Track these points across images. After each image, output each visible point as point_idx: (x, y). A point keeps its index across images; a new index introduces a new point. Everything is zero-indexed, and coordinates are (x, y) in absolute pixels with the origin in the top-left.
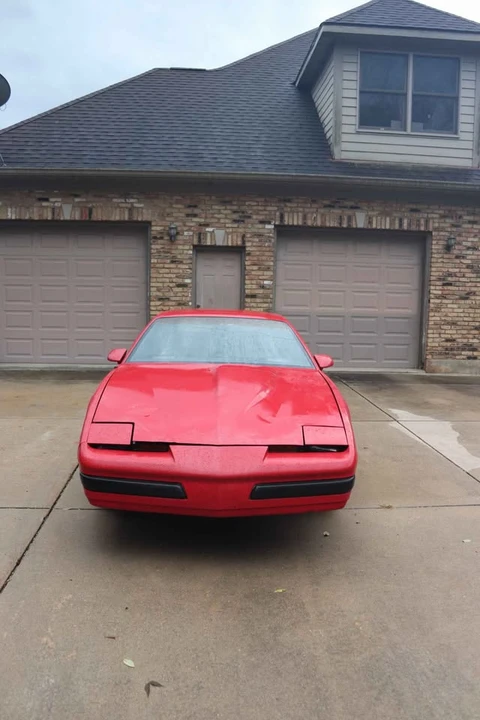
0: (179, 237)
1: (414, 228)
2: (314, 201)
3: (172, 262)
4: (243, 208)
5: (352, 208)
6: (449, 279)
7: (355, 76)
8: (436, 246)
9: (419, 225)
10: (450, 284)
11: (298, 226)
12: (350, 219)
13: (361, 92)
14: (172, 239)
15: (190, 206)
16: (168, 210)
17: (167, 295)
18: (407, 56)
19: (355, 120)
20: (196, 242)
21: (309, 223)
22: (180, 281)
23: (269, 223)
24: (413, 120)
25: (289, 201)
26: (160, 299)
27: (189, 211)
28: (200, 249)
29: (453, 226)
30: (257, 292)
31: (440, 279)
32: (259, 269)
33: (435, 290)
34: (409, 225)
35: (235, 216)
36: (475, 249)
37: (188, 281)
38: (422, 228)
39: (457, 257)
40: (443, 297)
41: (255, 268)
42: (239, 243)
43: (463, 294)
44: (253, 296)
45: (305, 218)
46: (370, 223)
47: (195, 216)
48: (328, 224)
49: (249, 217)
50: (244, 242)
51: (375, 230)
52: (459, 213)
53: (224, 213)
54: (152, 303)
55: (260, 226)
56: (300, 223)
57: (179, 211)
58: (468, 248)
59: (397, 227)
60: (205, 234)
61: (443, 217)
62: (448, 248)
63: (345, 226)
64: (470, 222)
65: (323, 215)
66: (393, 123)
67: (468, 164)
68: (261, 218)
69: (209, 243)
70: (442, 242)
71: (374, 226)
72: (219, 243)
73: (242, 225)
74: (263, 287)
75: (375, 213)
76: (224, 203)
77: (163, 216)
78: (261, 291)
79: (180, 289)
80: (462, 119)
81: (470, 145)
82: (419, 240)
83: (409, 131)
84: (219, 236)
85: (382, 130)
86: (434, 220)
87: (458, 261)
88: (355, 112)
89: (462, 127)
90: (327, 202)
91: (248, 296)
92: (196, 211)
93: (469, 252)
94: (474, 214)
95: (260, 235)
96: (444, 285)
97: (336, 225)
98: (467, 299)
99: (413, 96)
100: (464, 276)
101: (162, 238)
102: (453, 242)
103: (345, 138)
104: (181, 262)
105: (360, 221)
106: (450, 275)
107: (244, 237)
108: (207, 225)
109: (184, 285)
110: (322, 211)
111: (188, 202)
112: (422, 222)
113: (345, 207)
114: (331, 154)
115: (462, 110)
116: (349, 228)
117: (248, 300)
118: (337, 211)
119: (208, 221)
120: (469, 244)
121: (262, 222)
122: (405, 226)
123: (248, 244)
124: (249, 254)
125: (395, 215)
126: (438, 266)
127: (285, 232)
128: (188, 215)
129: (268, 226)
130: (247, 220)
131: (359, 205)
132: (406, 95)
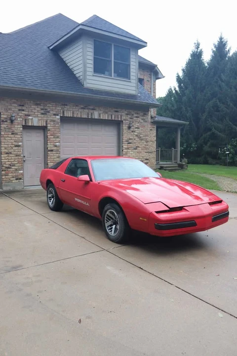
0: (16, 121)
1: (116, 119)
2: (77, 106)
3: (12, 134)
4: (46, 107)
5: (92, 109)
6: (130, 141)
7: (92, 50)
8: (125, 127)
9: (118, 118)
10: (130, 143)
11: (70, 117)
12: (92, 114)
13: (94, 58)
14: (12, 121)
15: (20, 105)
16: (9, 107)
17: (10, 151)
18: (111, 44)
19: (92, 70)
20: (24, 124)
21: (75, 116)
22: (16, 144)
23: (58, 115)
24: (114, 73)
25: (66, 105)
26: (7, 153)
27: (20, 108)
28: (26, 127)
29: (131, 118)
30: (53, 148)
31: (126, 141)
32: (54, 138)
33: (125, 146)
34: (115, 118)
35: (42, 111)
36: (138, 128)
37: (20, 144)
38: (120, 119)
39: (132, 132)
40: (128, 149)
41: (52, 137)
42: (45, 125)
43: (135, 147)
44: (52, 151)
45: (73, 113)
46: (100, 116)
47: (23, 110)
48: (83, 117)
49: (49, 112)
50: (47, 124)
51: (102, 119)
52: (133, 113)
53: (37, 110)
54: (2, 156)
55: (54, 116)
56: (71, 116)
57: (15, 108)
58: (136, 128)
59: (110, 118)
60: (29, 119)
61: (127, 114)
62: (129, 128)
63: (90, 117)
64: (136, 117)
65: (81, 112)
66: (106, 72)
67: (133, 93)
68: (54, 112)
69: (30, 125)
70: (127, 125)
71: (101, 118)
72: (35, 124)
73: (45, 116)
74: (56, 146)
75: (102, 112)
76: (37, 104)
77: (6, 110)
78: (55, 148)
79: (17, 148)
80: (132, 74)
81: (135, 85)
82: (118, 124)
83: (113, 77)
84: (35, 121)
85: (102, 76)
86: (123, 116)
87: (132, 133)
88: (92, 66)
89: (132, 77)
90: (82, 106)
91: (49, 151)
92: (24, 108)
93: (136, 130)
94: (138, 114)
95: (54, 121)
96: (128, 143)
97: (86, 117)
98: (136, 149)
99: (114, 62)
100: (135, 140)
101: (6, 121)
102: (131, 125)
103: (88, 77)
104: (17, 134)
105: (96, 116)
106: (130, 139)
107: (46, 122)
108: (29, 115)
109: (18, 146)
110: (80, 110)
111: (19, 103)
112: (119, 116)
113: (90, 109)
114: (83, 85)
115: (132, 70)
116: (92, 119)
117: (49, 152)
118: (86, 111)
119: (30, 113)
120: (136, 126)
121: (55, 115)
122: (113, 119)
123: (49, 125)
124: (49, 130)
125: (109, 113)
126: (126, 135)
127: (65, 120)
128: (19, 110)
129: (57, 117)
130: (47, 114)
131: (95, 108)
132: (111, 61)
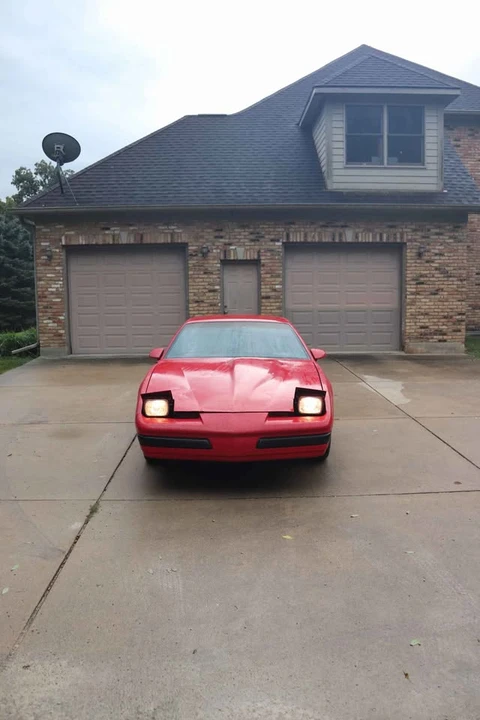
0: (210, 254)
1: (391, 240)
2: (312, 223)
3: (205, 273)
4: (258, 230)
5: (342, 227)
6: (422, 279)
7: (343, 124)
8: (410, 254)
9: (395, 238)
10: (422, 283)
11: (300, 243)
12: (340, 235)
13: (347, 137)
14: (205, 255)
15: (217, 230)
16: (201, 234)
17: (201, 298)
18: (382, 107)
19: (343, 159)
20: (222, 257)
21: (309, 240)
22: (211, 287)
23: (278, 241)
24: (389, 156)
25: (293, 223)
26: (197, 302)
27: (217, 234)
28: (227, 262)
29: (423, 237)
30: (270, 294)
31: (413, 280)
32: (272, 277)
33: (411, 288)
34: (388, 238)
35: (252, 237)
36: (441, 255)
37: (217, 287)
38: (398, 240)
39: (427, 262)
40: (417, 293)
41: (269, 276)
42: (256, 257)
43: (433, 290)
44: (268, 297)
45: (306, 236)
46: (357, 237)
47: (222, 237)
48: (324, 240)
49: (263, 237)
50: (259, 256)
51: (362, 243)
52: (428, 227)
53: (244, 235)
54: (190, 305)
55: (272, 243)
56: (302, 240)
57: (209, 234)
58: (436, 254)
59: (378, 240)
60: (229, 251)
61: (415, 230)
62: (420, 255)
63: (337, 240)
64: (437, 234)
65: (320, 233)
66: (374, 159)
67: (433, 188)
68: (272, 237)
69: (232, 258)
70: (414, 251)
71: (360, 240)
72: (241, 256)
73: (257, 243)
74: (275, 290)
75: (361, 230)
76: (243, 227)
77: (197, 238)
78: (273, 294)
79: (211, 294)
80: (427, 153)
81: (435, 173)
82: (397, 249)
83: (386, 165)
84: (240, 253)
85: (365, 165)
86: (407, 233)
87: (428, 265)
88: (343, 152)
89: (427, 160)
90: (321, 223)
91: (263, 298)
92: (222, 234)
93: (436, 258)
94: (439, 227)
95: (271, 251)
96: (417, 284)
97: (330, 240)
98: (435, 294)
99: (389, 137)
100: (433, 276)
101: (196, 255)
102: (422, 250)
103: (335, 172)
104: (212, 273)
105: (349, 237)
106: (422, 276)
107: (259, 252)
108: (230, 244)
109: (214, 291)
110: (319, 230)
111: (216, 227)
112: (398, 236)
113: (337, 226)
114: (325, 186)
115: (428, 146)
116: (341, 243)
117: (263, 300)
118: (330, 230)
119: (232, 241)
120: (437, 251)
121: (272, 240)
122: (385, 240)
123: (262, 258)
124: (263, 265)
125: (376, 230)
126: (413, 268)
127: (291, 248)
128: (216, 237)
129: (277, 244)
130: (262, 240)
131: (348, 224)
132: (382, 137)
